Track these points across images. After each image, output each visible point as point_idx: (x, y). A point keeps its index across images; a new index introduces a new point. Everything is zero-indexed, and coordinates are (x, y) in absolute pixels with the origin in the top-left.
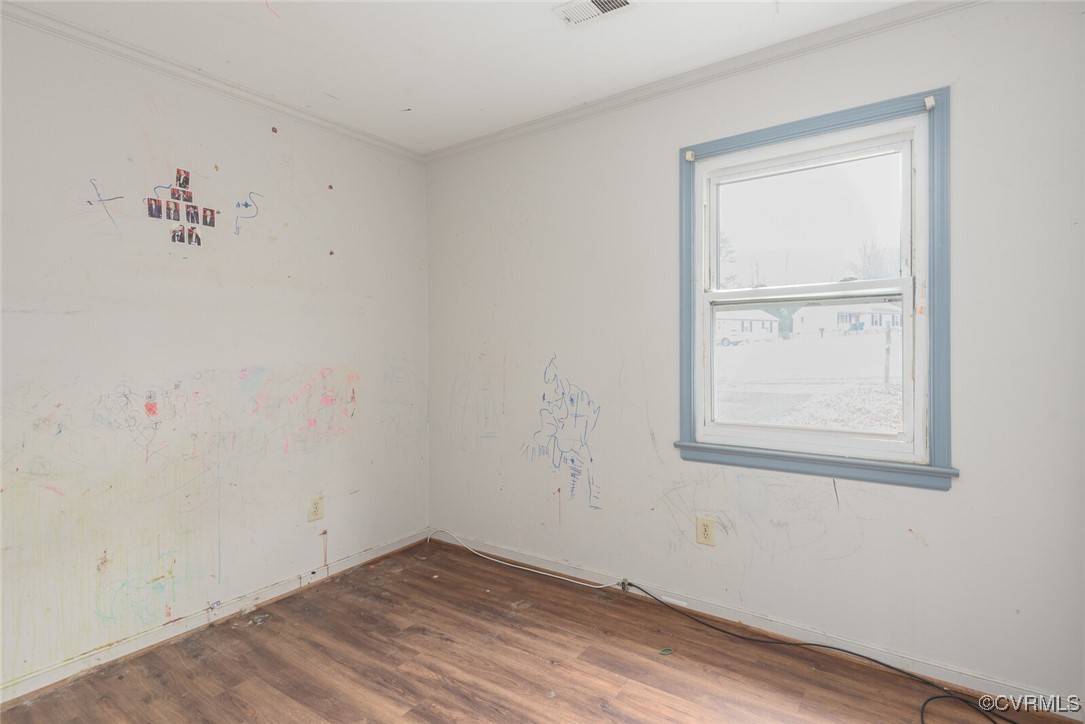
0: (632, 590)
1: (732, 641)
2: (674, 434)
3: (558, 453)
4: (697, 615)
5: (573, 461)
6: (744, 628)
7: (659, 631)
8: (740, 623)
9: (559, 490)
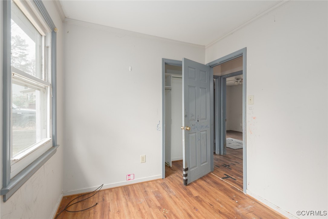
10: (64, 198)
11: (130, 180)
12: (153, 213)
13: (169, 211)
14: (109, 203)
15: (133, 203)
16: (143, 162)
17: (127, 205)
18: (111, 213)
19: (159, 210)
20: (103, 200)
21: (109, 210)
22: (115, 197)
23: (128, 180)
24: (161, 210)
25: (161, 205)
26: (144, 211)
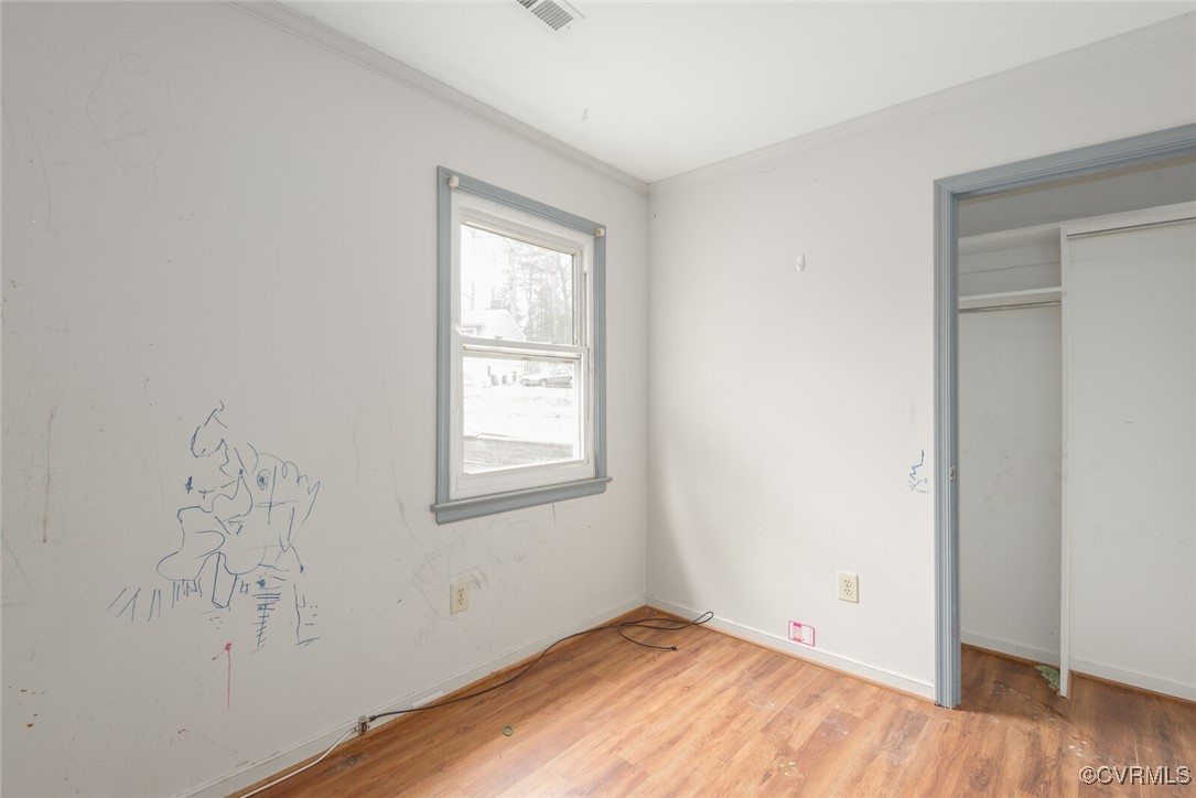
0: (373, 726)
1: (510, 688)
2: (428, 497)
3: (225, 581)
4: (455, 696)
5: (262, 583)
6: (497, 676)
7: (466, 729)
8: (492, 673)
9: (228, 647)
10: (645, 608)
11: (799, 641)
12: (747, 746)
13: (801, 776)
14: (696, 663)
15: (740, 695)
16: (848, 598)
17: (724, 689)
18: (673, 680)
19: (774, 753)
20: (697, 650)
21: (677, 674)
22: (725, 661)
23: (795, 639)
24: (780, 758)
25: (803, 751)
26: (735, 725)
